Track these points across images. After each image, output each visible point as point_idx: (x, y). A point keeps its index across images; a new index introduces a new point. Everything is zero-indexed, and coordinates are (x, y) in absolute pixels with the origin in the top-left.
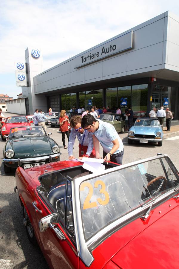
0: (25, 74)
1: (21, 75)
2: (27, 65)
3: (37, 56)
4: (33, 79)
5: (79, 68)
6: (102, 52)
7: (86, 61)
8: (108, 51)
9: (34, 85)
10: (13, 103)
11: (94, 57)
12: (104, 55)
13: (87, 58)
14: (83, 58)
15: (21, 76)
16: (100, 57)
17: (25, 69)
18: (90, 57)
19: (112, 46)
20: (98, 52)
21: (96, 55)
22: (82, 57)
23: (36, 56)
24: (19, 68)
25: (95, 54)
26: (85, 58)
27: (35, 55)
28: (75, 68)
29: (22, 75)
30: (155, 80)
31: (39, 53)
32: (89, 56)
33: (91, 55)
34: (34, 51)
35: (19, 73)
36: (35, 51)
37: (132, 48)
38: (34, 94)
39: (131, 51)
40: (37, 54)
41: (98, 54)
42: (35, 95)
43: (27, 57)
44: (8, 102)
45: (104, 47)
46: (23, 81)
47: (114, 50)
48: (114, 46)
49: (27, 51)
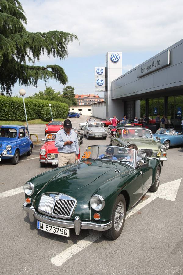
0: (104, 79)
1: (100, 80)
3: (117, 60)
4: (111, 84)
6: (153, 66)
7: (143, 72)
8: (156, 65)
9: (112, 90)
10: (97, 107)
11: (148, 69)
12: (154, 68)
14: (142, 69)
16: (152, 69)
17: (104, 74)
19: (158, 61)
20: (150, 65)
22: (141, 68)
23: (115, 60)
24: (98, 73)
25: (149, 67)
26: (143, 70)
27: (114, 59)
28: (137, 78)
31: (118, 56)
33: (146, 67)
35: (98, 78)
37: (168, 64)
38: (111, 99)
39: (169, 67)
42: (112, 100)
43: (107, 63)
44: (93, 105)
45: (153, 61)
46: (102, 86)
47: (159, 64)
48: (159, 61)
49: (107, 56)
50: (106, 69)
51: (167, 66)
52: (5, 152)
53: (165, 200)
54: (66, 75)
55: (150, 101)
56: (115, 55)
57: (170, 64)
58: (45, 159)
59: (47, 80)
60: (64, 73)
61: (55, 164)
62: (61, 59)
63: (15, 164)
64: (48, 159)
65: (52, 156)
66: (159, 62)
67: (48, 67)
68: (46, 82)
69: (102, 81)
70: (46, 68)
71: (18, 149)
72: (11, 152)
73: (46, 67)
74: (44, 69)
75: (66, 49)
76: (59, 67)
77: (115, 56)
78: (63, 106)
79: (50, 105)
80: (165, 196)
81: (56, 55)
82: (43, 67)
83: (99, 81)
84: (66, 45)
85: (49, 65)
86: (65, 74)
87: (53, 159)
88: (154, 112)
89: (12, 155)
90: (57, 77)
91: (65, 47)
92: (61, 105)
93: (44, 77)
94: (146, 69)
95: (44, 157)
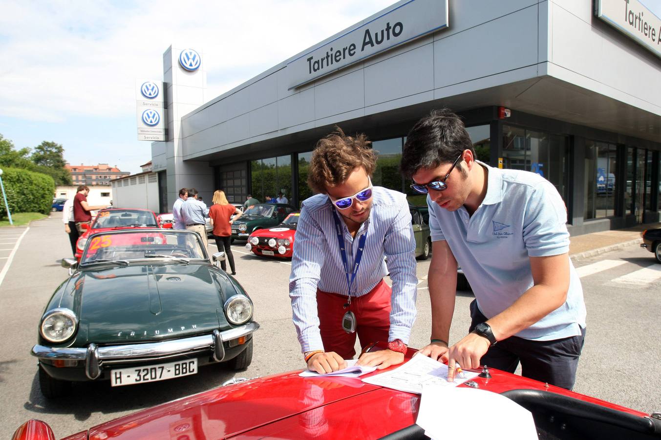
0: (161, 111)
1: (151, 113)
2: (166, 87)
3: (194, 67)
4: (180, 122)
5: (299, 88)
6: (365, 44)
7: (318, 69)
8: (379, 39)
9: (183, 138)
10: (128, 185)
11: (342, 57)
12: (370, 50)
13: (322, 60)
14: (313, 61)
15: (151, 116)
16: (359, 55)
17: (160, 98)
18: (330, 59)
19: (392, 25)
20: (353, 45)
21: (347, 51)
22: (310, 60)
23: (191, 65)
24: (146, 96)
25: (344, 50)
26: (318, 62)
27: (189, 63)
28: (289, 89)
29: (154, 112)
30: (509, 115)
31: (197, 58)
32: (328, 56)
33: (334, 52)
34: (186, 54)
35: (146, 108)
36: (189, 54)
37: (448, 26)
38: (181, 159)
39: (446, 34)
40: (194, 60)
41: (352, 47)
42: (184, 161)
43: (168, 70)
44: (116, 183)
45: (367, 31)
46: (155, 127)
48: (398, 24)
49: (168, 55)
56: (191, 53)
57: (450, 26)
66: (397, 28)
69: (156, 115)
77: (191, 57)
78: (40, 180)
83: (148, 114)
92: (33, 178)
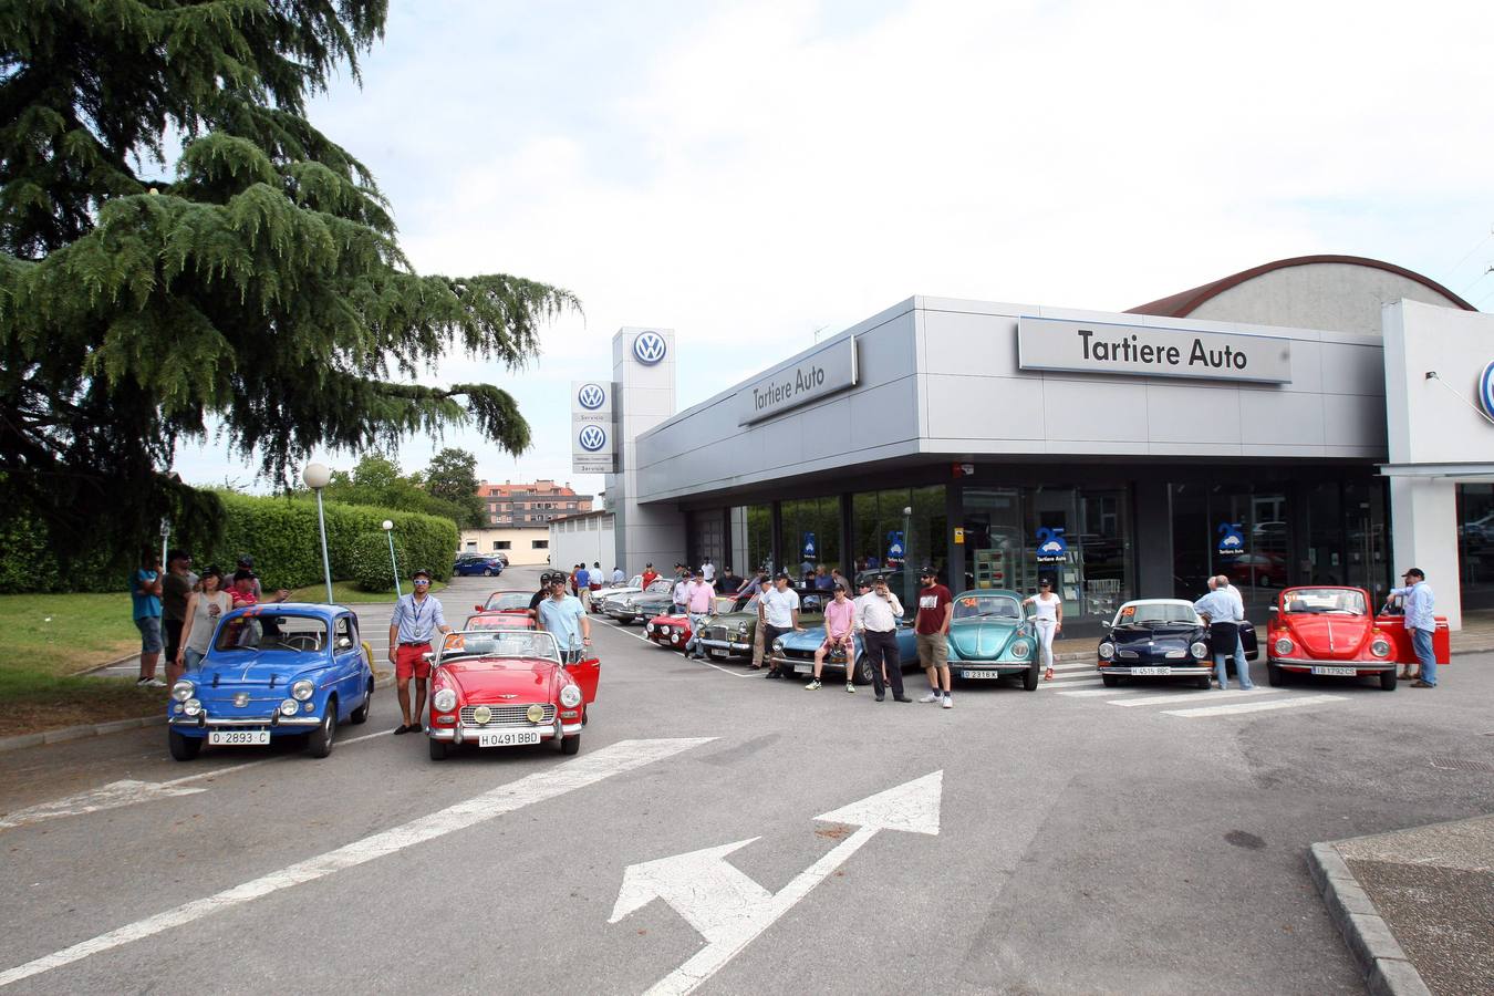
0: (608, 427)
1: (592, 431)
3: (655, 358)
4: (633, 445)
6: (798, 386)
7: (763, 406)
8: (808, 384)
9: (638, 470)
10: (573, 531)
11: (781, 396)
12: (803, 395)
13: (766, 395)
14: (758, 394)
15: (593, 435)
16: (794, 398)
17: (607, 408)
18: (772, 395)
19: (816, 370)
20: (789, 384)
21: (784, 391)
22: (756, 391)
23: (651, 356)
24: (584, 406)
25: (783, 388)
26: (762, 397)
27: (647, 354)
28: (739, 426)
29: (596, 429)
30: (970, 471)
31: (661, 344)
32: (770, 392)
33: (774, 389)
34: (644, 340)
35: (585, 424)
36: (648, 340)
37: (854, 383)
38: (635, 502)
39: (854, 392)
40: (655, 347)
41: (788, 387)
42: (639, 505)
43: (618, 365)
45: (799, 371)
46: (598, 452)
47: (820, 383)
48: (821, 370)
49: (618, 338)
50: (616, 389)
51: (849, 388)
52: (289, 708)
53: (908, 834)
54: (524, 422)
55: (787, 509)
56: (650, 338)
57: (859, 383)
58: (452, 725)
59: (438, 433)
60: (517, 414)
61: (490, 745)
62: (508, 366)
63: (321, 753)
64: (464, 725)
65: (478, 715)
66: (820, 374)
67: (457, 390)
68: (434, 437)
69: (601, 434)
70: (449, 394)
71: (334, 697)
72: (310, 705)
73: (449, 391)
74: (439, 396)
75: (533, 337)
76: (500, 391)
77: (651, 344)
78: (438, 529)
79: (388, 524)
80: (906, 823)
81: (493, 352)
82: (435, 390)
83: (587, 433)
84: (535, 322)
85: (462, 382)
86: (520, 417)
87: (482, 726)
88: (803, 551)
89: (315, 720)
90: (490, 426)
91: (532, 331)
92: (428, 525)
93: (427, 424)
94: (775, 394)
95: (451, 718)
